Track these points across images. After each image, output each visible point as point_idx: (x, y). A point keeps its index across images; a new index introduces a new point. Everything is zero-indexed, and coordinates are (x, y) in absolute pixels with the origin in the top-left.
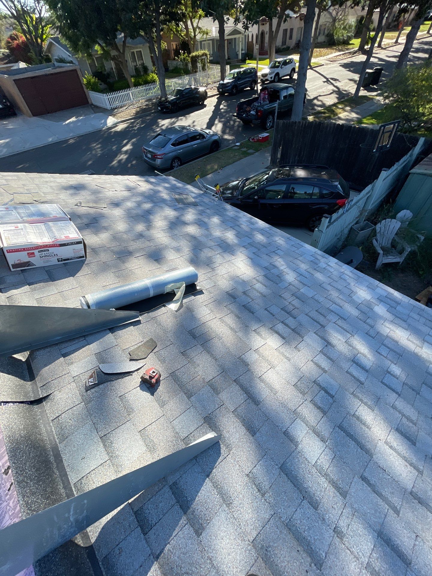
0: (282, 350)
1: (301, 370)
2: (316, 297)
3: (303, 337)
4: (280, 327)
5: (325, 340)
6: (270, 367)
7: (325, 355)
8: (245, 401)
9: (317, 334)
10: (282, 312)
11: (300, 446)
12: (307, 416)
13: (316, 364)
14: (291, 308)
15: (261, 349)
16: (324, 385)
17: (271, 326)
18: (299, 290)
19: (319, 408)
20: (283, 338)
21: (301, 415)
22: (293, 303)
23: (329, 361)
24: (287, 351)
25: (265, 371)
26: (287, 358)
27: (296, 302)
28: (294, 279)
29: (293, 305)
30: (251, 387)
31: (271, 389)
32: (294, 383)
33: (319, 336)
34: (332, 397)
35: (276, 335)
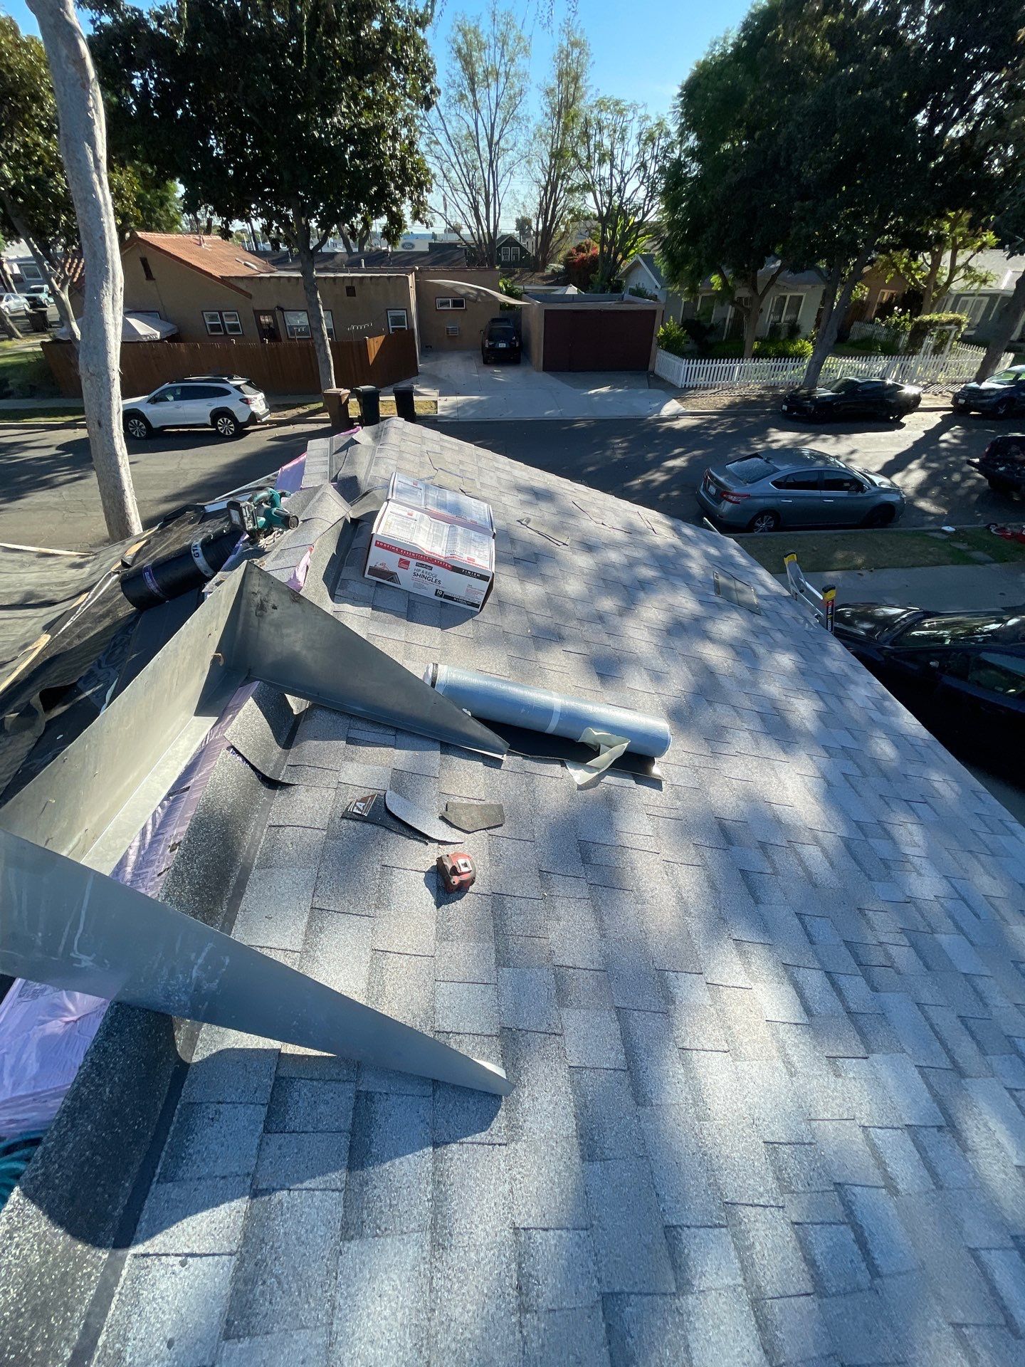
0: (790, 1037)
1: (814, 1124)
2: (981, 984)
3: (870, 1051)
4: (814, 980)
5: (944, 1111)
6: (726, 1048)
7: (920, 1148)
8: (615, 1070)
9: (923, 1075)
10: (843, 948)
11: (691, 1299)
12: (758, 1248)
13: (873, 1147)
14: (877, 957)
15: (729, 991)
16: (867, 1222)
17: (788, 961)
18: (933, 931)
19: (811, 1262)
20: (808, 1011)
21: (741, 1231)
22: (894, 951)
23: (925, 1173)
24: (799, 1048)
25: (706, 1047)
26: (788, 1063)
27: (903, 955)
28: (933, 898)
29: (888, 956)
30: (649, 1052)
31: (698, 1099)
32: (772, 1139)
33: (930, 1087)
34: (875, 1272)
35: (790, 989)
